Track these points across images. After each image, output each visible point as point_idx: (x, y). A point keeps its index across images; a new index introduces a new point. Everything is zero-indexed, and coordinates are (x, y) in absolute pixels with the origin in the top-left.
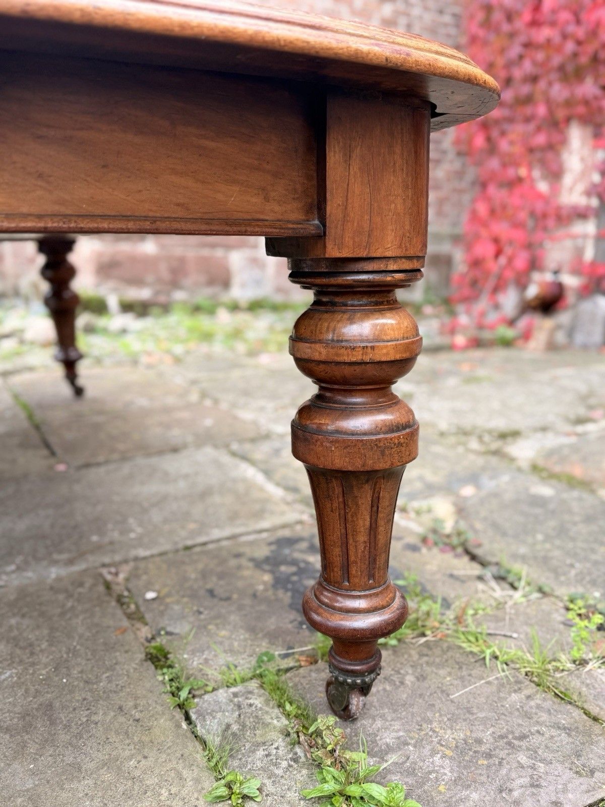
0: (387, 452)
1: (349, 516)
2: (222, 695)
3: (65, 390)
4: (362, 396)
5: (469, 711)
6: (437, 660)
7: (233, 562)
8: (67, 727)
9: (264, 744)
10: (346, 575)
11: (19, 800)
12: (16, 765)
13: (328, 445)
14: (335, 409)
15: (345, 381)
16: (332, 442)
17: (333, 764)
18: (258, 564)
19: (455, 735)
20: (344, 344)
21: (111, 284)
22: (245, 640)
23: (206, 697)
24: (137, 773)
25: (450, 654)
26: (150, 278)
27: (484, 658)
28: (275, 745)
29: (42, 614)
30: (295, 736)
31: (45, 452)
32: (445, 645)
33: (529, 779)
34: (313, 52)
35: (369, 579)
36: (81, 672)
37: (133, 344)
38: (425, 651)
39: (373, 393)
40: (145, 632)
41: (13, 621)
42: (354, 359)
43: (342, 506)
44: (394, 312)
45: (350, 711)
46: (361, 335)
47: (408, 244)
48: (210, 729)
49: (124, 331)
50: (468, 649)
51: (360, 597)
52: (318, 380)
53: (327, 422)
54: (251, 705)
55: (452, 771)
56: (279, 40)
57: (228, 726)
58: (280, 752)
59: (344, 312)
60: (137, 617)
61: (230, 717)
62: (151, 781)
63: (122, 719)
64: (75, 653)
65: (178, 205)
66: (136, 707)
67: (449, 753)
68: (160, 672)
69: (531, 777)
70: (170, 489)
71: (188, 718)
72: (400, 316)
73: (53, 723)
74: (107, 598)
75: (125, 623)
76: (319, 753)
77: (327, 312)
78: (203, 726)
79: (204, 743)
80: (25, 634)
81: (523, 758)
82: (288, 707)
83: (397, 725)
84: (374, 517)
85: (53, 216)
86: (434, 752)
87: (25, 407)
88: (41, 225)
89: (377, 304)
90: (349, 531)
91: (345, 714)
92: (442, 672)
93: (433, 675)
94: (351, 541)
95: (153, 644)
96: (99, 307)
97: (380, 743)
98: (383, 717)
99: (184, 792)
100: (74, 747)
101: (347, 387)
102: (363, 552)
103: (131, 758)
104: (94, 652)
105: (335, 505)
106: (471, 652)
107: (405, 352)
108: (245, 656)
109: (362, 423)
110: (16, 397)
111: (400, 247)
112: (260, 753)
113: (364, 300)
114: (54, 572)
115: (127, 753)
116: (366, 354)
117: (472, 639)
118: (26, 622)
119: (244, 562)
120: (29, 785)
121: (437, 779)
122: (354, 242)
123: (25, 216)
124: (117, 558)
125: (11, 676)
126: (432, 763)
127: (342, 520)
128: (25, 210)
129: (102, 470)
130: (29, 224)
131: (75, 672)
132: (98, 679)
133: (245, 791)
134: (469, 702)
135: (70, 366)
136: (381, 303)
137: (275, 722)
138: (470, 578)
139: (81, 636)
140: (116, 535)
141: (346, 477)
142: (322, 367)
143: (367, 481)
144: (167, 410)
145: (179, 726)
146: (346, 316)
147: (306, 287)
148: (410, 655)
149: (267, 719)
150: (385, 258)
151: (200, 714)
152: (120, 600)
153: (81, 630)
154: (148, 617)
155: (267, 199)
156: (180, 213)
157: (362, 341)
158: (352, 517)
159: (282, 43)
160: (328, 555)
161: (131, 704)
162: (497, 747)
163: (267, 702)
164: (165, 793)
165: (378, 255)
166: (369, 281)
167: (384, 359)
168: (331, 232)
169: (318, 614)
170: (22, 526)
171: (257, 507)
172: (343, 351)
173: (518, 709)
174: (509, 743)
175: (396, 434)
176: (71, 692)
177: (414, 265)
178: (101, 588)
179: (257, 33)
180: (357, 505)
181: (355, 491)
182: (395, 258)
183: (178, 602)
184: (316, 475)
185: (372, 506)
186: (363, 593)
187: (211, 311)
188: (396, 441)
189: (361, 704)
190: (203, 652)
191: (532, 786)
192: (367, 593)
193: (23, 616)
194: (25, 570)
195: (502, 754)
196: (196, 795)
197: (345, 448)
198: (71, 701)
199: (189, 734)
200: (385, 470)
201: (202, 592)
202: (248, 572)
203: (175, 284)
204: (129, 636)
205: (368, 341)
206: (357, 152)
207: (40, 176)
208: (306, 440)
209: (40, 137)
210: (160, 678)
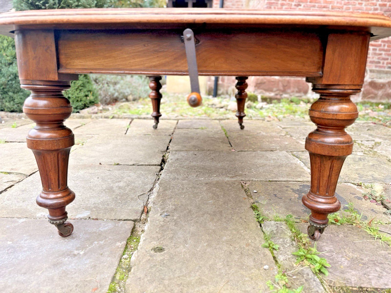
0: (337, 150)
1: (322, 171)
2: (273, 223)
3: (238, 127)
4: (332, 131)
5: (362, 250)
6: (355, 233)
7: (285, 188)
8: (225, 218)
9: (283, 238)
10: (318, 190)
11: (211, 231)
12: (211, 223)
13: (317, 145)
14: (321, 134)
15: (326, 125)
16: (318, 144)
17: (304, 248)
18: (294, 191)
19: (353, 255)
20: (326, 112)
21: (260, 91)
22: (284, 211)
23: (267, 222)
24: (243, 234)
25: (360, 233)
26: (275, 89)
27: (375, 237)
28: (287, 239)
29: (222, 189)
30: (293, 237)
31: (230, 145)
32: (360, 230)
33: (378, 275)
34: (320, 24)
35: (326, 193)
36: (231, 206)
37: (264, 113)
38: (351, 229)
39: (336, 130)
40: (252, 201)
41: (214, 189)
42: (329, 118)
43: (319, 167)
44: (347, 103)
45: (314, 237)
46: (333, 110)
47: (354, 81)
48: (267, 230)
49: (262, 108)
50: (369, 233)
51: (322, 198)
52: (317, 124)
53: (317, 138)
54: (281, 227)
55: (348, 264)
56: (309, 21)
57: (273, 231)
58: (288, 241)
59: (328, 102)
60: (250, 196)
61: (274, 229)
62: (247, 237)
63: (241, 220)
64: (230, 201)
65: (275, 68)
66: (245, 218)
67: (349, 259)
68: (254, 211)
69: (379, 275)
70: (268, 162)
71: (261, 226)
72: (349, 105)
73: (221, 216)
74: (242, 189)
75: (246, 197)
76: (300, 244)
77: (322, 102)
78: (265, 229)
79: (264, 233)
80: (217, 193)
81: (378, 269)
82: (293, 230)
83: (331, 246)
84: (331, 173)
85: (240, 71)
86: (342, 257)
87: (225, 130)
88: (237, 74)
89: (341, 100)
90: (321, 176)
91: (312, 237)
92: (355, 237)
93: (351, 237)
94: (321, 179)
95: (254, 204)
96: (254, 99)
97: (323, 249)
98: (327, 243)
99: (255, 243)
100: (227, 223)
101: (326, 127)
102: (325, 183)
103: (242, 230)
104: (236, 202)
105: (317, 166)
106: (370, 234)
107: (349, 117)
108: (283, 215)
109: (330, 140)
110: (222, 127)
111: (351, 81)
112: (281, 240)
113: (337, 99)
114: (227, 179)
115: (241, 229)
116: (334, 116)
117: (372, 230)
118: (217, 190)
119: (289, 189)
120: (214, 228)
121: (341, 264)
122: (333, 79)
123: (233, 71)
124: (246, 179)
125: (212, 202)
126: (341, 260)
127: (319, 171)
128: (233, 70)
129: (246, 153)
130: (234, 74)
131: (229, 205)
132: (236, 209)
133: (274, 247)
134: (363, 248)
135: (241, 118)
136: (343, 100)
137: (288, 234)
138: (380, 212)
139: (232, 197)
140: (247, 173)
141: (322, 156)
142: (318, 119)
143: (329, 159)
144: (272, 137)
145: (257, 226)
146: (329, 103)
147: (317, 93)
148: (344, 229)
149: (286, 232)
150: (344, 85)
151: (264, 225)
152: (245, 191)
153: (233, 195)
154: (253, 197)
155: (304, 65)
156: (276, 70)
157: (333, 112)
158: (323, 171)
159: (310, 22)
160: (313, 183)
161: (244, 217)
162: (369, 263)
163: (287, 228)
164: (250, 241)
165: (342, 83)
166: (338, 92)
167: (340, 118)
168: (325, 76)
169: (306, 201)
170: (219, 165)
171: (299, 173)
172: (325, 115)
173: (383, 256)
174: (374, 264)
175: (342, 145)
176: (228, 210)
177: (357, 87)
178: (240, 186)
179: (303, 20)
180: (325, 167)
181: (325, 163)
182: (348, 85)
183: (264, 195)
184: (312, 155)
185: (330, 168)
186: (323, 197)
187: (297, 103)
188: (342, 147)
189: (319, 236)
190: (269, 210)
191: (378, 277)
192: (325, 197)
193: (217, 188)
194: (219, 177)
195: (370, 265)
196: (259, 244)
197: (322, 147)
198: (227, 212)
199: (260, 229)
200: (336, 157)
201: (272, 195)
202: (290, 192)
203: (284, 91)
204: (247, 200)
205: (335, 112)
206: (338, 50)
207: (238, 61)
208: (309, 143)
209: (240, 50)
210: (254, 213)
